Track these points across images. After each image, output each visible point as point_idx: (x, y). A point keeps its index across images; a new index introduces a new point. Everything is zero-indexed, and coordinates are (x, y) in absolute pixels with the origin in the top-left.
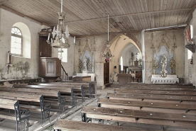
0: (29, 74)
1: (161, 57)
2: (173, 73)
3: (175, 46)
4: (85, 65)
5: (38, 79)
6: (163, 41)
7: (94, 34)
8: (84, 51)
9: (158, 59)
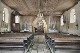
0: (8, 29)
1: (53, 25)
2: (56, 30)
3: (57, 21)
4: (25, 26)
5: (10, 32)
6: (53, 20)
7: (30, 15)
8: (25, 21)
9: (52, 25)
